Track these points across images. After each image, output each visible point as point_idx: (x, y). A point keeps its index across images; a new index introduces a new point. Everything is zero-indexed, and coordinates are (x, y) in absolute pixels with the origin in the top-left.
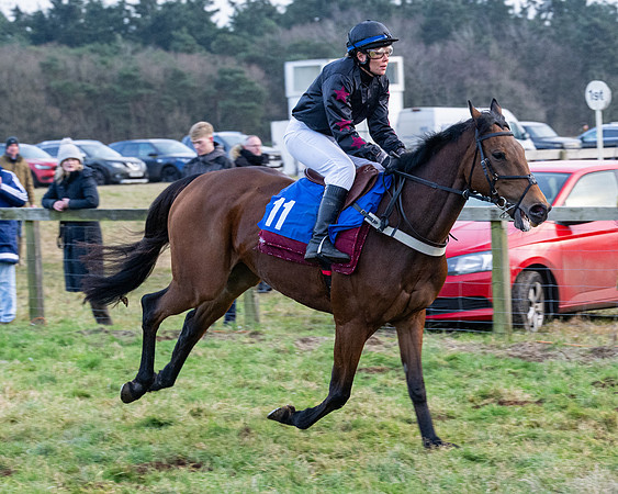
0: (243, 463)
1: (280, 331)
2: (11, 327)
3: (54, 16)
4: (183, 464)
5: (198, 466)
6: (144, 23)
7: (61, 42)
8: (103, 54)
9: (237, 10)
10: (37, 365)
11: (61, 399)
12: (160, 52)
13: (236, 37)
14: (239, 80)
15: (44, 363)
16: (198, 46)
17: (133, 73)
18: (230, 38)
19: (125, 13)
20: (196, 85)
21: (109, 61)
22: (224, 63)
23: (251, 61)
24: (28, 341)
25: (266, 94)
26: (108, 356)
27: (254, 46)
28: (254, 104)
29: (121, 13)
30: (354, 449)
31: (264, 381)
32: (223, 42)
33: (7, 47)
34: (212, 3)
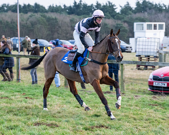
0: (119, 128)
1: (130, 93)
2: (59, 88)
3: (74, 7)
4: (103, 127)
5: (107, 128)
7: (76, 14)
9: (122, 8)
10: (66, 98)
11: (72, 108)
13: (121, 15)
14: (121, 27)
15: (68, 98)
16: (111, 17)
18: (120, 15)
19: (92, 8)
20: (110, 27)
22: (118, 22)
23: (125, 22)
24: (64, 92)
25: (128, 31)
26: (84, 97)
27: (126, 18)
28: (125, 33)
30: (148, 125)
31: (125, 106)
32: (118, 16)
33: (61, 15)
34: (115, 6)
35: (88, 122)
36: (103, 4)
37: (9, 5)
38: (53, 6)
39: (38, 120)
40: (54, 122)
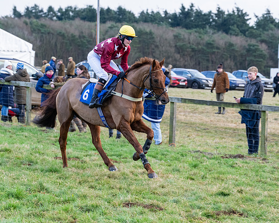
0: (261, 215)
1: (275, 159)
3: (181, 16)
4: (235, 213)
5: (241, 215)
6: (218, 22)
7: (183, 27)
8: (200, 33)
9: (258, 19)
11: (182, 180)
12: (224, 34)
13: (257, 31)
14: (256, 49)
15: (175, 163)
16: (240, 33)
17: (212, 43)
18: (254, 31)
19: (210, 17)
20: (238, 50)
21: (203, 37)
22: (251, 41)
23: (262, 41)
24: (168, 153)
25: (268, 56)
26: (201, 163)
27: (264, 35)
28: (262, 60)
29: (209, 17)
31: (269, 180)
32: (251, 32)
33: (160, 27)
34: (248, 15)
35: (210, 204)
36: (228, 11)
37: (77, 9)
38: (147, 12)
39: (129, 198)
40: (155, 202)
